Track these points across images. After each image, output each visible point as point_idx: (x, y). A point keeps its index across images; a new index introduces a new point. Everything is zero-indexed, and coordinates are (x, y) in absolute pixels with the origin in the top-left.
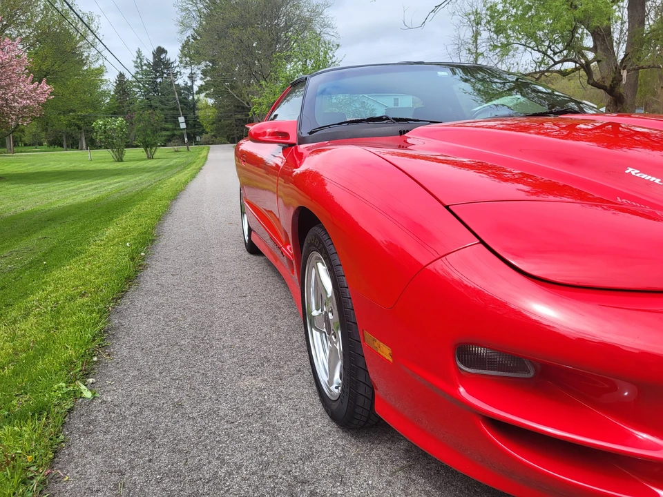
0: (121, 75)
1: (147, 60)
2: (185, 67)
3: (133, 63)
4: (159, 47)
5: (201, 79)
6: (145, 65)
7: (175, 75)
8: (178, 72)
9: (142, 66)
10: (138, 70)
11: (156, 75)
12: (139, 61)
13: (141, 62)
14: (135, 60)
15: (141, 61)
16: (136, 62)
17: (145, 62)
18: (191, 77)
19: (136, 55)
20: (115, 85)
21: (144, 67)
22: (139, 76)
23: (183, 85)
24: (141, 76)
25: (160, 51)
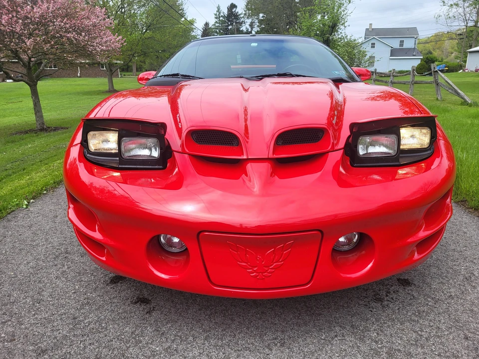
0: (207, 24)
1: (223, 13)
2: (248, 18)
3: (214, 15)
4: (232, 4)
5: (258, 26)
6: (222, 16)
7: (241, 24)
8: (243, 21)
9: (220, 17)
10: (217, 20)
11: (228, 24)
12: (218, 14)
13: (219, 15)
14: (215, 13)
15: (220, 13)
16: (216, 15)
17: (222, 14)
18: (251, 25)
19: (217, 9)
20: (202, 30)
21: (221, 18)
22: (217, 25)
23: (245, 31)
24: (218, 25)
25: (233, 6)
